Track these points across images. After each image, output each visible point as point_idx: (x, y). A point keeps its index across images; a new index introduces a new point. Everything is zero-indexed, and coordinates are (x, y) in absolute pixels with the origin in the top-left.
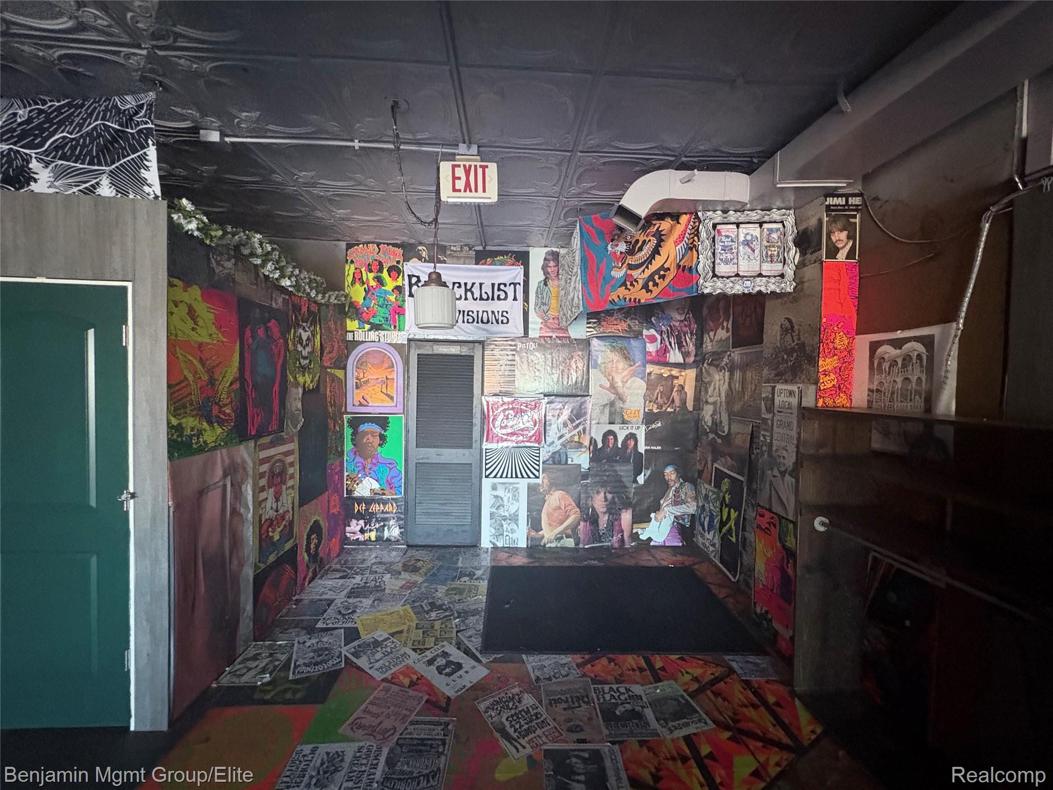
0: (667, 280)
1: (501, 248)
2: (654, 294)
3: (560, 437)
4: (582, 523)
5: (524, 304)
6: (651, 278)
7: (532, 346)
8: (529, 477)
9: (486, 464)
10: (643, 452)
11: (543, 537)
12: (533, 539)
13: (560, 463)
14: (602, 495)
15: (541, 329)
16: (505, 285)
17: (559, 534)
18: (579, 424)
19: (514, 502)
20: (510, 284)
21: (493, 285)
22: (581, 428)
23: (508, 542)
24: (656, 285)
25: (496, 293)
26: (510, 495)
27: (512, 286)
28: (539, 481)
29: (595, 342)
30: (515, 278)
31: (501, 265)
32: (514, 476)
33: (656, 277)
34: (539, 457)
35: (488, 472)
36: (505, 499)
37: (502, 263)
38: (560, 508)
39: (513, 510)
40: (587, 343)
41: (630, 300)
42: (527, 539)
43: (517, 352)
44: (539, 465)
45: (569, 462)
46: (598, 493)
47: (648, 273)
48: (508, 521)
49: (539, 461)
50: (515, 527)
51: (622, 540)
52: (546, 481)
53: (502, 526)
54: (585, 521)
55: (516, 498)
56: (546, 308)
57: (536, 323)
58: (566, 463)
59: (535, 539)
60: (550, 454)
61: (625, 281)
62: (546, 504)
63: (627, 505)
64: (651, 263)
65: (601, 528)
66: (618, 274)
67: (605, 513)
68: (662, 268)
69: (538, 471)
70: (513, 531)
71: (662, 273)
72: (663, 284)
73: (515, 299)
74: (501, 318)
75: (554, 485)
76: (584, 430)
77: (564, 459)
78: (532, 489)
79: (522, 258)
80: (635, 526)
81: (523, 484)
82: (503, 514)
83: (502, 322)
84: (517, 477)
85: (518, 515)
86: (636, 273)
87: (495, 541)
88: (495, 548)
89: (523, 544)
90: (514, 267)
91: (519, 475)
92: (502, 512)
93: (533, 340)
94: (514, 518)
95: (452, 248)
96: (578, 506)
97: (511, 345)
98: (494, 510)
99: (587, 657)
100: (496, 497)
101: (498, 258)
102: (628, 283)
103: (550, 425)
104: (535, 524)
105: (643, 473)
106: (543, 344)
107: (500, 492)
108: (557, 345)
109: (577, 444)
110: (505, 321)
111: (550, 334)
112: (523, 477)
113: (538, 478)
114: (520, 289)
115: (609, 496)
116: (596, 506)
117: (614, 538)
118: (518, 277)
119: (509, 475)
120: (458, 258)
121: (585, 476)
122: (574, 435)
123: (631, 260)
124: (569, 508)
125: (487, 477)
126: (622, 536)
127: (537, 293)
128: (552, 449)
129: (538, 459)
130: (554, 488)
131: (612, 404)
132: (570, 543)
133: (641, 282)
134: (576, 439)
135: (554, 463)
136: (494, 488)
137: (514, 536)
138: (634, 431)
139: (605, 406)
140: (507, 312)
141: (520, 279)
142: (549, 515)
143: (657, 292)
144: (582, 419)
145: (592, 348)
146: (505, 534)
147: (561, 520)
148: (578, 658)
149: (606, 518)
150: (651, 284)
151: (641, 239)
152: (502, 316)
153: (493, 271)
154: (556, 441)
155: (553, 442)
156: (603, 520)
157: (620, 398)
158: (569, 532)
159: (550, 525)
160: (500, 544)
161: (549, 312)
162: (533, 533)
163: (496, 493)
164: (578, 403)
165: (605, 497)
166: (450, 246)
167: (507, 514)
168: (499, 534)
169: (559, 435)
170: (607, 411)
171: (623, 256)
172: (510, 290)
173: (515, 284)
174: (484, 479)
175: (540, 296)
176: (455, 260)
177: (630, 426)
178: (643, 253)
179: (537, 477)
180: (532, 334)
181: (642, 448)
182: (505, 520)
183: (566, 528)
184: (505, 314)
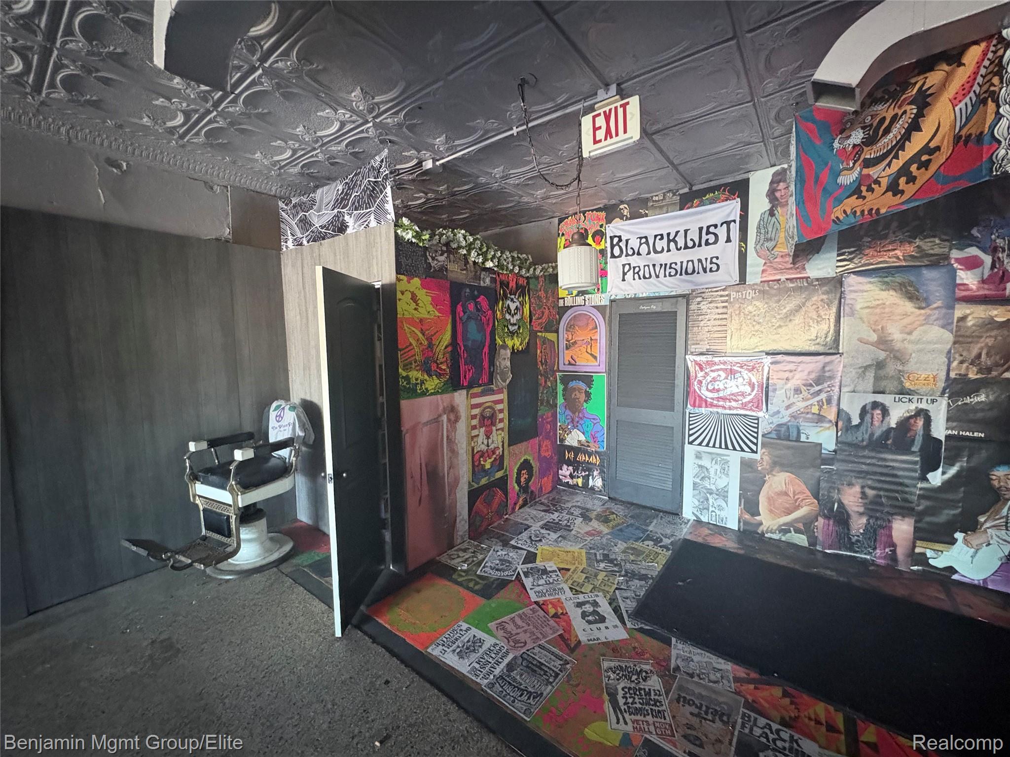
0: (933, 168)
1: (712, 184)
2: (905, 197)
3: (788, 407)
4: (821, 521)
5: (740, 246)
6: (904, 171)
7: (750, 293)
8: (743, 450)
9: (690, 430)
10: (943, 439)
11: (761, 524)
12: (746, 523)
13: (788, 438)
14: (857, 489)
15: (763, 271)
16: (716, 226)
17: (784, 525)
18: (820, 391)
19: (723, 476)
20: (722, 224)
21: (701, 229)
22: (823, 396)
23: (714, 519)
24: (912, 179)
25: (704, 237)
26: (718, 467)
27: (725, 225)
28: (757, 457)
29: (852, 281)
30: (729, 215)
31: (710, 204)
32: (723, 446)
33: (914, 168)
34: (757, 428)
35: (691, 439)
36: (712, 471)
37: (713, 201)
38: (786, 494)
39: (721, 484)
40: (838, 282)
41: (863, 211)
42: (739, 522)
43: (731, 303)
44: (757, 438)
45: (803, 438)
46: (850, 484)
47: (897, 165)
48: (715, 496)
49: (757, 433)
50: (724, 504)
51: (893, 557)
52: (766, 458)
53: (707, 499)
54: (827, 517)
55: (725, 471)
56: (770, 244)
57: (758, 265)
58: (798, 439)
59: (751, 524)
60: (773, 426)
61: (860, 185)
62: (766, 486)
63: (906, 510)
64: (902, 148)
65: (853, 532)
66: (848, 179)
67: (861, 514)
68: (927, 150)
69: (756, 444)
70: (720, 508)
71: (924, 158)
72: (924, 177)
73: (728, 240)
74: (709, 266)
75: (778, 464)
76: (829, 401)
77: (794, 435)
78: (746, 465)
79: (740, 190)
80: (919, 543)
81: (735, 458)
82: (709, 487)
83: (711, 270)
84: (727, 448)
85: (727, 492)
86: (874, 172)
87: (698, 514)
88: (699, 522)
89: (733, 525)
90: (729, 202)
91: (730, 447)
92: (706, 484)
93: (752, 287)
94: (723, 494)
95: (654, 198)
96: (816, 496)
97: (721, 296)
98: (698, 480)
99: (754, 675)
100: (701, 466)
101: (708, 196)
102: (864, 188)
103: (775, 390)
104: (750, 505)
105: (940, 470)
106: (766, 290)
107: (706, 462)
108: (789, 289)
109: (816, 416)
110: (715, 267)
111: (777, 277)
112: (735, 449)
113: (756, 452)
114: (735, 228)
115: (870, 493)
116: (845, 502)
117: (878, 551)
118: (733, 213)
119: (717, 445)
120: (661, 207)
121: (826, 461)
122: (811, 405)
123: (869, 154)
124: (801, 497)
125: (691, 443)
126: (894, 552)
127: (759, 228)
128: (777, 420)
129: (756, 430)
130: (777, 468)
131: (880, 365)
132: (802, 540)
133: (884, 182)
134: (815, 410)
135: (779, 438)
136: (698, 456)
137: (723, 514)
138: (923, 406)
139: (866, 368)
140: (717, 258)
141: (736, 215)
142: (770, 499)
143: (910, 190)
144: (826, 385)
145: (846, 288)
146: (711, 509)
147: (787, 509)
148: (741, 672)
149: (864, 520)
150: (902, 180)
151: (889, 116)
152: (711, 263)
153: (701, 213)
154: (783, 411)
155: (778, 412)
156: (859, 524)
157: (896, 358)
158: (800, 526)
159: (771, 511)
160: (704, 519)
161: (775, 250)
162: (747, 516)
163: (700, 462)
164: (820, 365)
165: (864, 495)
166: (652, 197)
167: (713, 487)
168: (704, 506)
169: (787, 403)
170: (870, 375)
171: (858, 149)
172: (722, 232)
173: (728, 223)
174: (687, 446)
175: (763, 231)
176: (657, 211)
177: (916, 398)
178: (891, 135)
179: (753, 451)
180: (750, 279)
181: (940, 431)
182: (711, 494)
183: (797, 520)
184: (714, 260)
